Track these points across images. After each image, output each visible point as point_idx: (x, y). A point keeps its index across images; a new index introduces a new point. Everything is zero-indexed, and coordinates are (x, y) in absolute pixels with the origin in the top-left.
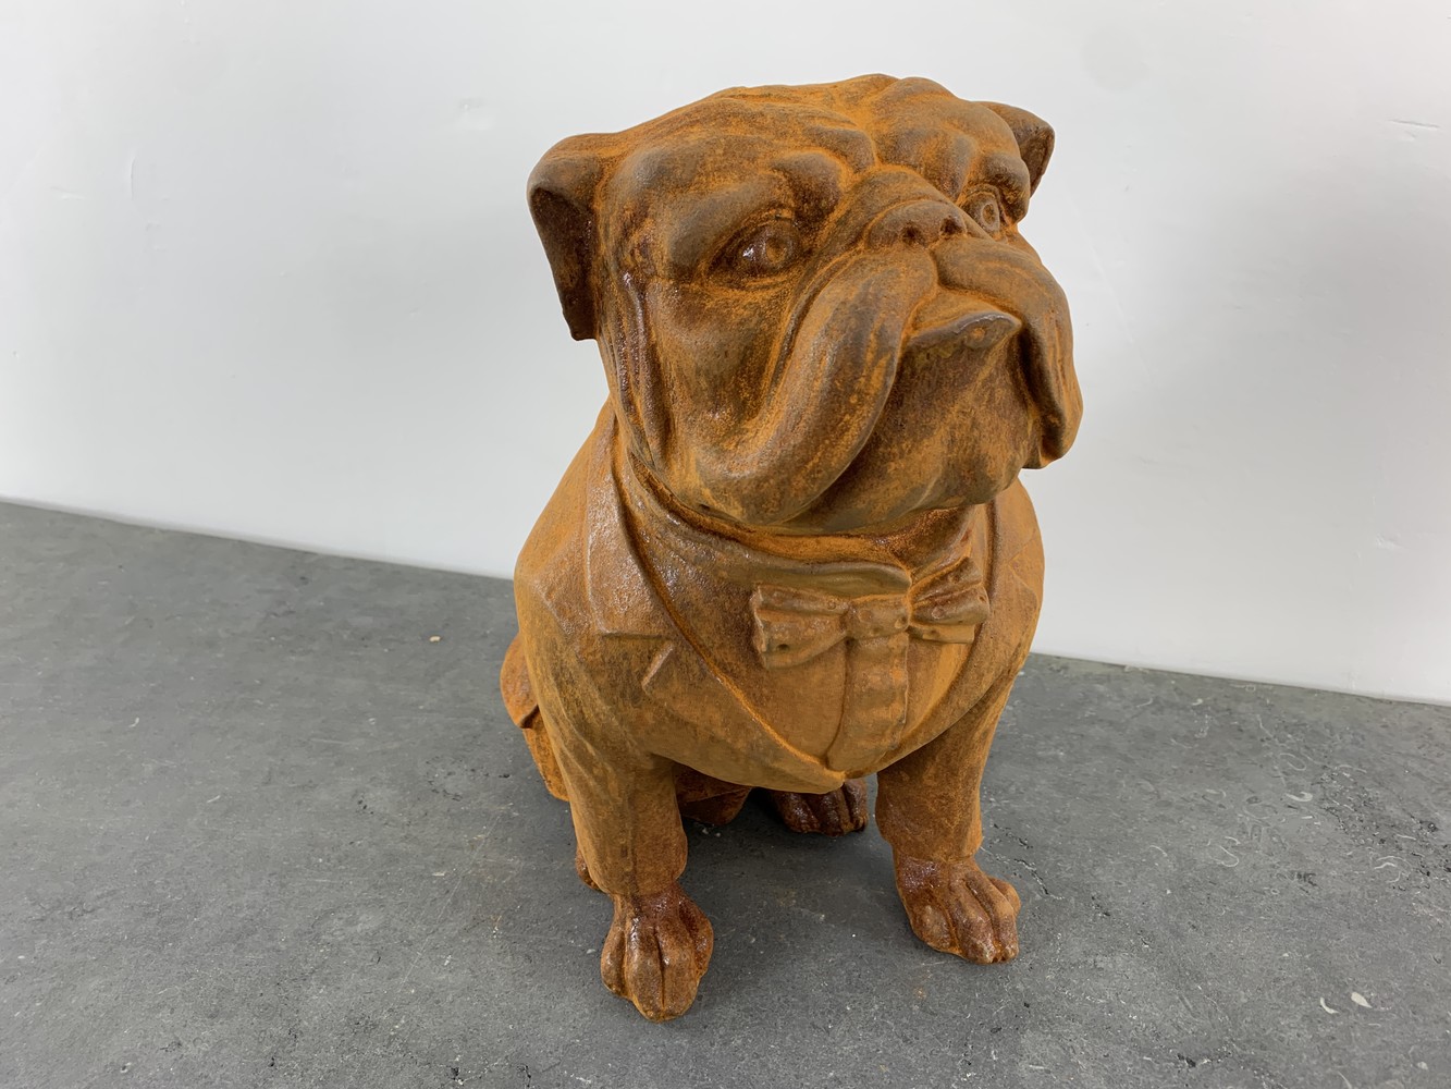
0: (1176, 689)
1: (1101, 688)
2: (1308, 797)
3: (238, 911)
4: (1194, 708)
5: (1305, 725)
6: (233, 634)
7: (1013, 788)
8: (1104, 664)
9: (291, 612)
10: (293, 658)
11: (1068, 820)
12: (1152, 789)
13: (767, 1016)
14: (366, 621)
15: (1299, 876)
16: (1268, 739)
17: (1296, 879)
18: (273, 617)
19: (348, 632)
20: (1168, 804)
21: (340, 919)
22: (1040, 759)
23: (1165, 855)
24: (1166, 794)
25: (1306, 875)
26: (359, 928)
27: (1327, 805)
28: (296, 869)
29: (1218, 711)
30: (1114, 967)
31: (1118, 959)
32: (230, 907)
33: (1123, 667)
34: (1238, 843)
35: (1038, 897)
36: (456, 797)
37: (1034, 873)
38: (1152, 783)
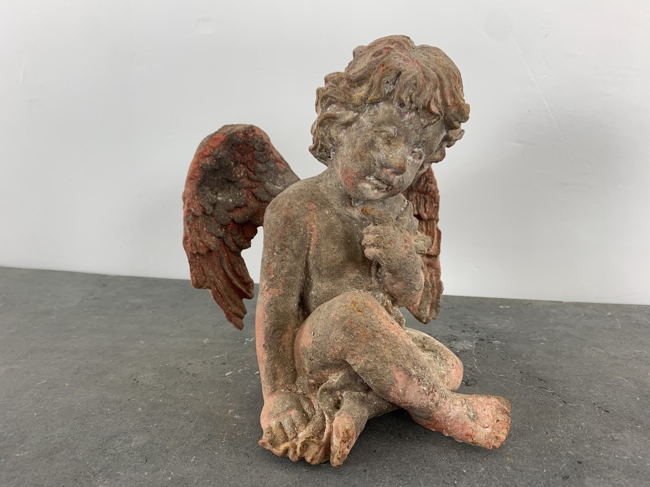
0: (594, 309)
1: (554, 311)
3: (51, 440)
4: (608, 316)
6: (62, 308)
7: (524, 355)
8: (550, 301)
9: (96, 298)
10: (97, 317)
11: (562, 368)
12: (603, 351)
13: (412, 479)
14: (139, 301)
18: (86, 300)
19: (129, 305)
20: (616, 358)
21: (120, 440)
22: (533, 341)
23: (627, 381)
24: (612, 354)
26: (133, 445)
28: (92, 415)
29: (622, 317)
30: (625, 438)
31: (626, 435)
32: (47, 438)
33: (561, 302)
35: (561, 405)
36: (194, 375)
37: (553, 394)
38: (602, 349)
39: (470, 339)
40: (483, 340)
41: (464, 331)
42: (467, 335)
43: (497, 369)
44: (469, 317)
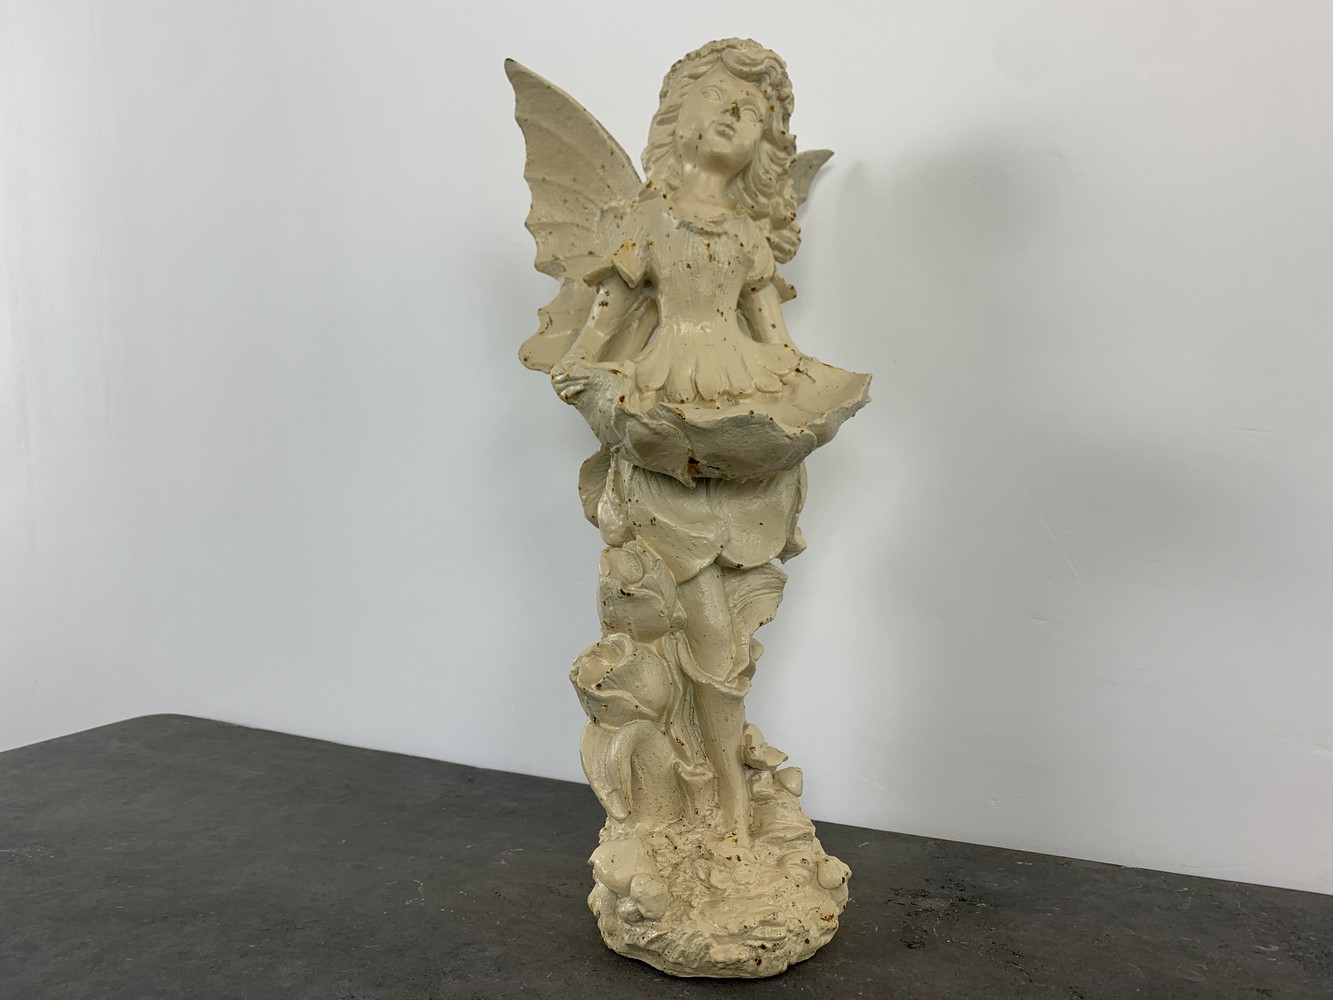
0: (1165, 881)
1: (1098, 877)
2: (1275, 948)
3: (401, 938)
4: (1179, 892)
5: (1279, 908)
6: (417, 804)
7: (1012, 924)
8: (1104, 864)
9: (459, 796)
10: (458, 819)
11: (1056, 945)
12: (1134, 933)
14: (513, 805)
15: (1258, 990)
16: (1244, 914)
17: (1254, 992)
18: (446, 797)
19: (499, 809)
20: (1147, 943)
21: (473, 948)
22: (1037, 910)
23: (1139, 969)
24: (1145, 937)
25: (1263, 991)
27: (1291, 954)
29: (1200, 896)
32: (397, 936)
33: (1120, 866)
34: (1205, 968)
35: (1023, 983)
36: (567, 896)
37: (1021, 970)
38: (1134, 930)
39: (945, 897)
40: (964, 900)
41: (943, 887)
42: (945, 891)
43: (962, 935)
44: (962, 870)
